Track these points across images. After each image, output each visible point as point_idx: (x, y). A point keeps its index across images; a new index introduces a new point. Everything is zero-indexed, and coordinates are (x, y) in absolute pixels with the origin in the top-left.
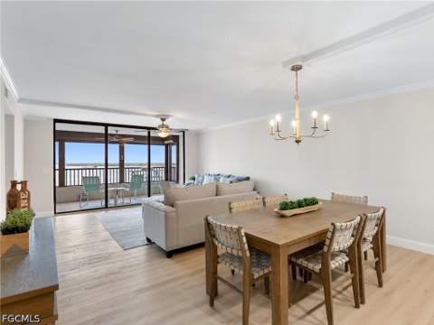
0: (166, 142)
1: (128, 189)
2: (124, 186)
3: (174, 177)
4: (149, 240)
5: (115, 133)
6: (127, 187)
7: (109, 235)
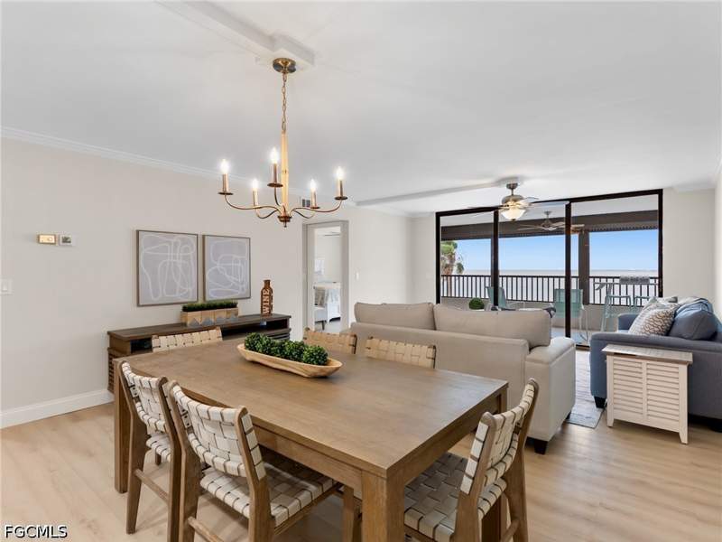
5: (545, 216)
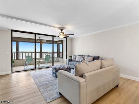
0: (58, 43)
1: (44, 61)
2: (42, 60)
3: (61, 56)
4: (60, 94)
5: (39, 38)
6: (43, 60)
7: (37, 87)
